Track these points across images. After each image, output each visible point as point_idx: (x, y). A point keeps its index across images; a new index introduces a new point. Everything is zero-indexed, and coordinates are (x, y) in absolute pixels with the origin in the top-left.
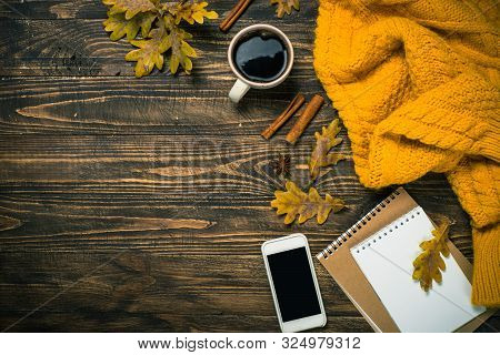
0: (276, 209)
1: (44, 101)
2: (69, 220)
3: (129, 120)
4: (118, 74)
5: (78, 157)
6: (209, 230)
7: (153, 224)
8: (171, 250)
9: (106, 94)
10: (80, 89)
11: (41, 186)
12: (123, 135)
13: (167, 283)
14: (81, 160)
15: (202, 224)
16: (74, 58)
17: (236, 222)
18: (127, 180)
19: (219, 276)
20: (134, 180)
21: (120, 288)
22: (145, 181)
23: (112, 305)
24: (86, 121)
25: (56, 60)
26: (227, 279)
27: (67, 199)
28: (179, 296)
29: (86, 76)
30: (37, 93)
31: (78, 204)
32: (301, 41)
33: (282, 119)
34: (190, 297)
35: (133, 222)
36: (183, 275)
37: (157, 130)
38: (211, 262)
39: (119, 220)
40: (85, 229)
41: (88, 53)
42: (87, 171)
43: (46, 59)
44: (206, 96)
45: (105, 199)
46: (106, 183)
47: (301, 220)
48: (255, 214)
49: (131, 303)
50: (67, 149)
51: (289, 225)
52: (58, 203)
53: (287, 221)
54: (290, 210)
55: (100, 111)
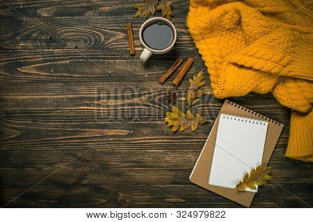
0: (167, 123)
1: (33, 63)
2: (47, 131)
3: (83, 73)
4: (76, 48)
5: (53, 95)
6: (129, 135)
7: (97, 132)
8: (107, 147)
9: (69, 59)
10: (54, 57)
11: (31, 112)
12: (79, 82)
13: (104, 167)
14: (55, 97)
15: (125, 132)
16: (50, 38)
17: (145, 131)
18: (81, 108)
19: (135, 162)
20: (86, 108)
21: (78, 170)
22: (92, 108)
23: (73, 180)
24: (58, 75)
25: (40, 40)
26: (140, 164)
27: (47, 119)
28: (112, 174)
29: (58, 48)
30: (29, 59)
31: (53, 122)
32: (180, 28)
33: (170, 72)
34: (118, 174)
35: (85, 132)
36: (114, 162)
37: (99, 79)
38: (130, 154)
39: (77, 131)
40: (57, 136)
41: (59, 36)
42: (59, 103)
43: (35, 40)
44: (127, 59)
45: (69, 119)
46: (69, 110)
47: (182, 129)
48: (156, 126)
49: (84, 178)
50: (47, 90)
51: (175, 132)
52: (42, 122)
53: (174, 129)
54: (176, 123)
55: (66, 68)
